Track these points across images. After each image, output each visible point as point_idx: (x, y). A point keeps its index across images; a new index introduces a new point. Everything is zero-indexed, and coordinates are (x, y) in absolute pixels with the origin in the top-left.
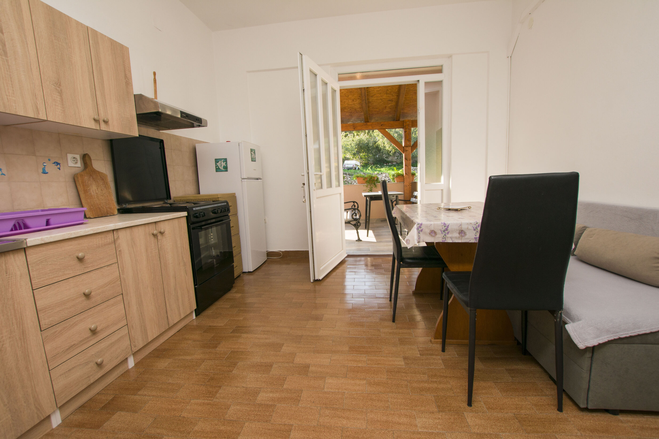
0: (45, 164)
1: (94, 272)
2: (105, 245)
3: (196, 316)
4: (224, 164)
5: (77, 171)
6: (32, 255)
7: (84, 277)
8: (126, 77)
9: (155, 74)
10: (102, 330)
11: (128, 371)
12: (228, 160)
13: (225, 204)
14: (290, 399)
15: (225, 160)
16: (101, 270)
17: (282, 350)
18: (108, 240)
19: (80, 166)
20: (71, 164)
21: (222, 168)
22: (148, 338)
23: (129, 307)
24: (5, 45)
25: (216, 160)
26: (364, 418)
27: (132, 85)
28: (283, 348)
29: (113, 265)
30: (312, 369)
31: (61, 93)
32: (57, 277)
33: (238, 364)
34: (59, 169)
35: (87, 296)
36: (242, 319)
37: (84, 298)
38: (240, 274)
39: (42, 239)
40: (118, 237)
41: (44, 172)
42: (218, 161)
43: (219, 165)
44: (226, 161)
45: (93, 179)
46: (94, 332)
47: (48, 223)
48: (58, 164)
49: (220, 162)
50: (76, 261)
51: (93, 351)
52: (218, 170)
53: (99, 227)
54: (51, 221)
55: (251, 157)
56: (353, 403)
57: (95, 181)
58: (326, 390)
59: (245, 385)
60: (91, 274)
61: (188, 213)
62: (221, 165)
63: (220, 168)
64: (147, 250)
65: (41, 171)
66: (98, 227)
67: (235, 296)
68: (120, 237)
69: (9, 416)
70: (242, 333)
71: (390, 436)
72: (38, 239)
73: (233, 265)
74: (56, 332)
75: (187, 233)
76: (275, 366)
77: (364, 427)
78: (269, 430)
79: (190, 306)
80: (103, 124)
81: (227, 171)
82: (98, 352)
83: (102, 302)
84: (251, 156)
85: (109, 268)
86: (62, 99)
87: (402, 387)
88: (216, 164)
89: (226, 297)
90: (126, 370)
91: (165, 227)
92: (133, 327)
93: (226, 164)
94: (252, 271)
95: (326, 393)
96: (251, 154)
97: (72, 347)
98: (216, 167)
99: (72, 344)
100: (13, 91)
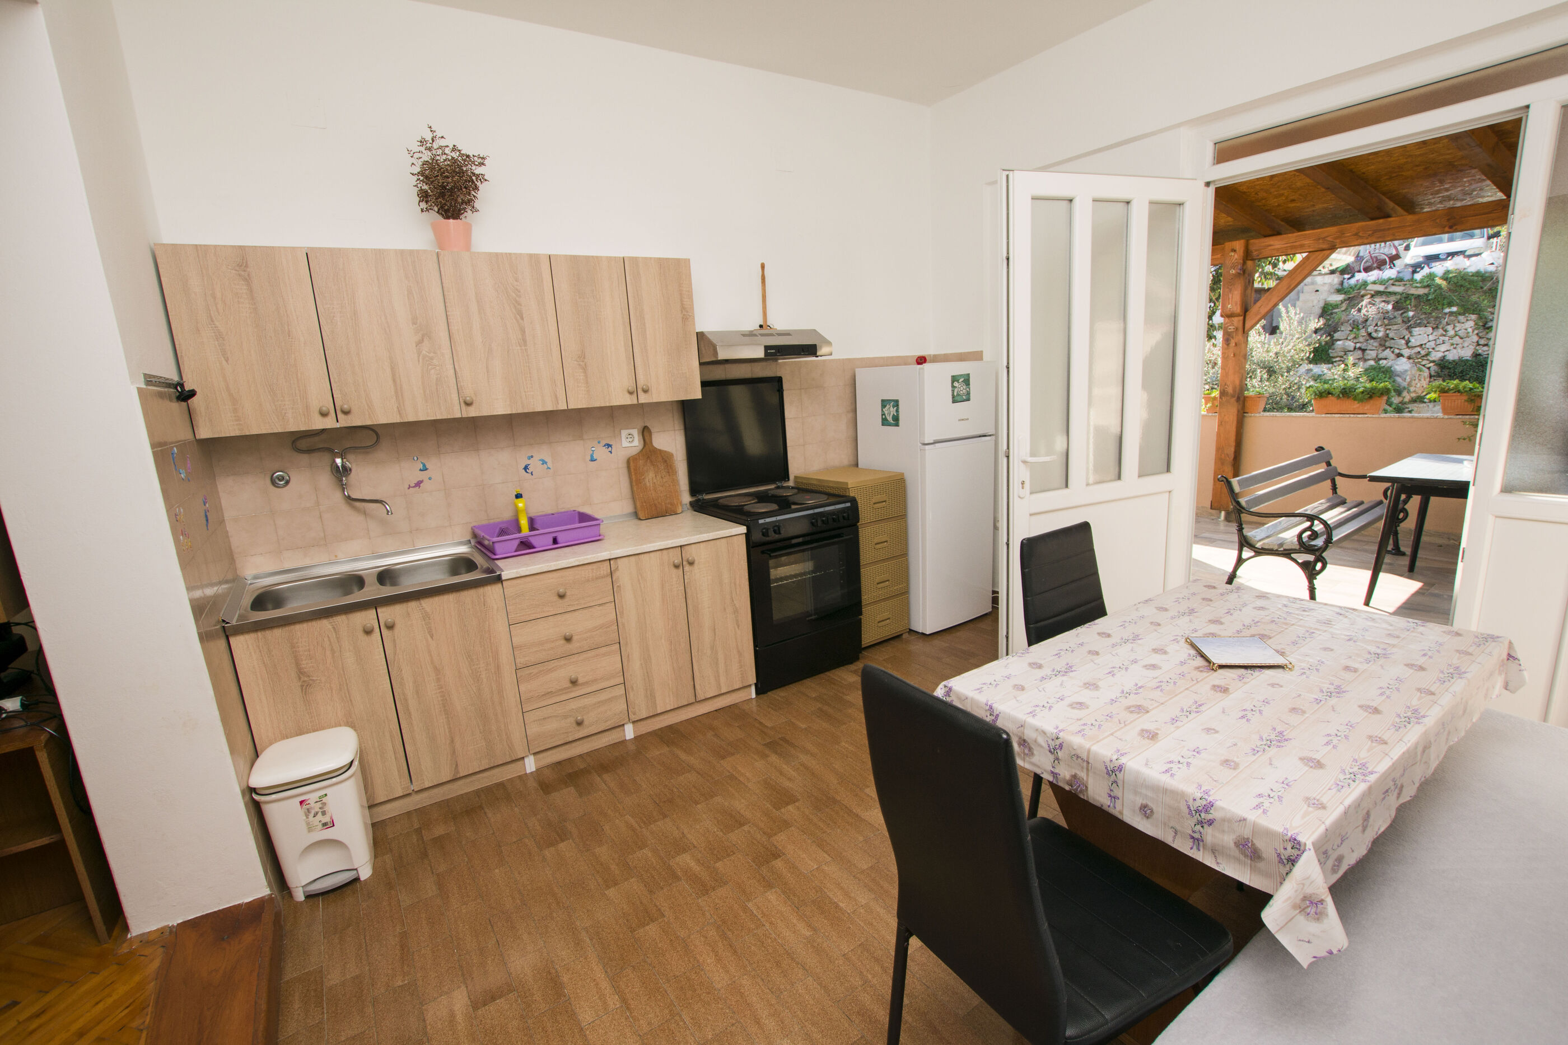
0: (593, 449)
1: (580, 611)
2: (597, 578)
3: (758, 693)
4: (893, 411)
5: (634, 451)
6: (510, 588)
7: (567, 616)
8: (683, 308)
9: (763, 266)
10: (583, 684)
11: (624, 742)
12: (900, 404)
13: (848, 504)
14: (702, 885)
15: (896, 403)
16: (590, 609)
17: (783, 810)
18: (602, 572)
19: (637, 445)
20: (625, 443)
21: (890, 419)
22: (656, 708)
23: (628, 661)
24: (524, 332)
25: (883, 401)
26: (735, 977)
27: (694, 319)
28: (790, 808)
29: (607, 605)
30: (778, 864)
31: (585, 369)
32: (535, 613)
33: (716, 798)
34: (611, 452)
35: (568, 639)
36: (804, 726)
37: (563, 642)
38: (902, 634)
39: (517, 572)
40: (617, 569)
41: (593, 460)
42: (885, 403)
43: (886, 412)
44: (897, 406)
45: (651, 462)
46: (574, 682)
47: (555, 541)
48: (609, 446)
49: (888, 406)
50: (556, 598)
51: (573, 705)
52: (885, 422)
53: (588, 557)
54: (559, 539)
55: (953, 393)
56: (753, 948)
57: (653, 465)
58: (750, 905)
59: (686, 831)
60: (577, 613)
61: (748, 529)
62: (890, 411)
63: (888, 418)
64: (663, 587)
65: (589, 458)
66: (585, 557)
67: (845, 677)
68: (619, 567)
69: (484, 744)
70: (776, 753)
71: (725, 1024)
72: (513, 573)
73: (861, 619)
74: (531, 673)
75: (746, 560)
76: (746, 828)
77: (718, 986)
78: (641, 903)
79: (741, 677)
80: (641, 394)
81: (897, 425)
82: (580, 708)
83: (589, 649)
84: (953, 391)
85: (601, 608)
86: (586, 376)
87: (842, 984)
88: (882, 410)
89: (831, 675)
90: (620, 740)
91: (701, 555)
92: (632, 688)
93: (897, 411)
94: (928, 633)
95: (745, 909)
96: (953, 387)
97: (549, 694)
98: (882, 415)
99: (549, 690)
100: (531, 384)
